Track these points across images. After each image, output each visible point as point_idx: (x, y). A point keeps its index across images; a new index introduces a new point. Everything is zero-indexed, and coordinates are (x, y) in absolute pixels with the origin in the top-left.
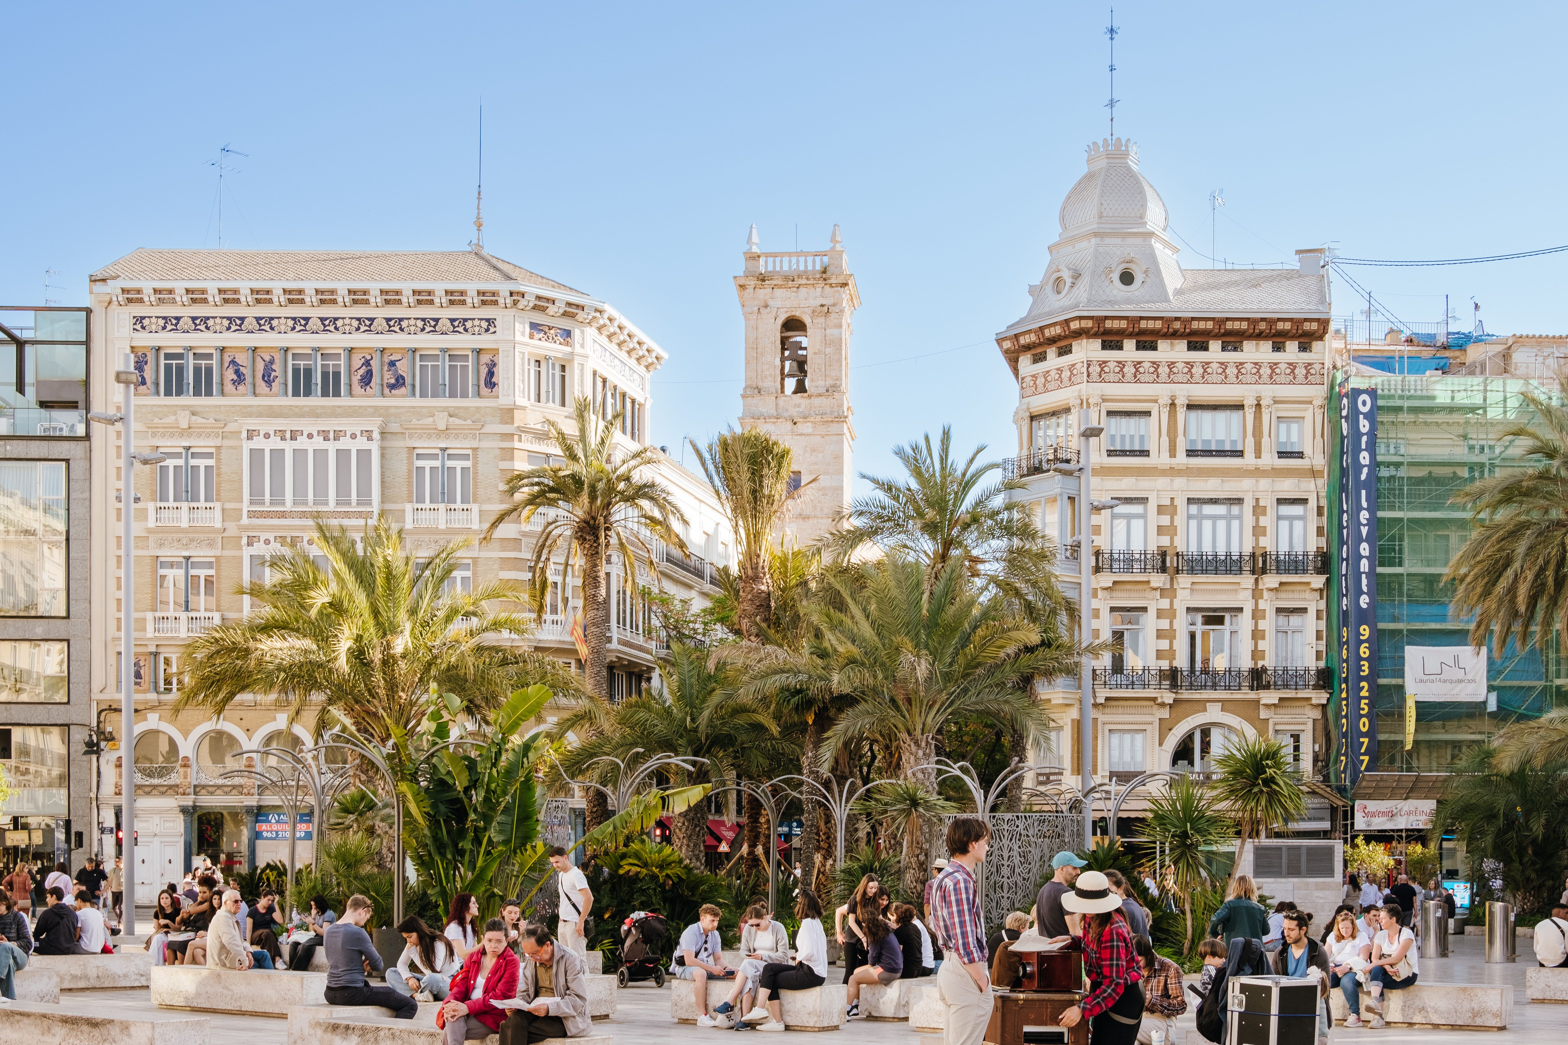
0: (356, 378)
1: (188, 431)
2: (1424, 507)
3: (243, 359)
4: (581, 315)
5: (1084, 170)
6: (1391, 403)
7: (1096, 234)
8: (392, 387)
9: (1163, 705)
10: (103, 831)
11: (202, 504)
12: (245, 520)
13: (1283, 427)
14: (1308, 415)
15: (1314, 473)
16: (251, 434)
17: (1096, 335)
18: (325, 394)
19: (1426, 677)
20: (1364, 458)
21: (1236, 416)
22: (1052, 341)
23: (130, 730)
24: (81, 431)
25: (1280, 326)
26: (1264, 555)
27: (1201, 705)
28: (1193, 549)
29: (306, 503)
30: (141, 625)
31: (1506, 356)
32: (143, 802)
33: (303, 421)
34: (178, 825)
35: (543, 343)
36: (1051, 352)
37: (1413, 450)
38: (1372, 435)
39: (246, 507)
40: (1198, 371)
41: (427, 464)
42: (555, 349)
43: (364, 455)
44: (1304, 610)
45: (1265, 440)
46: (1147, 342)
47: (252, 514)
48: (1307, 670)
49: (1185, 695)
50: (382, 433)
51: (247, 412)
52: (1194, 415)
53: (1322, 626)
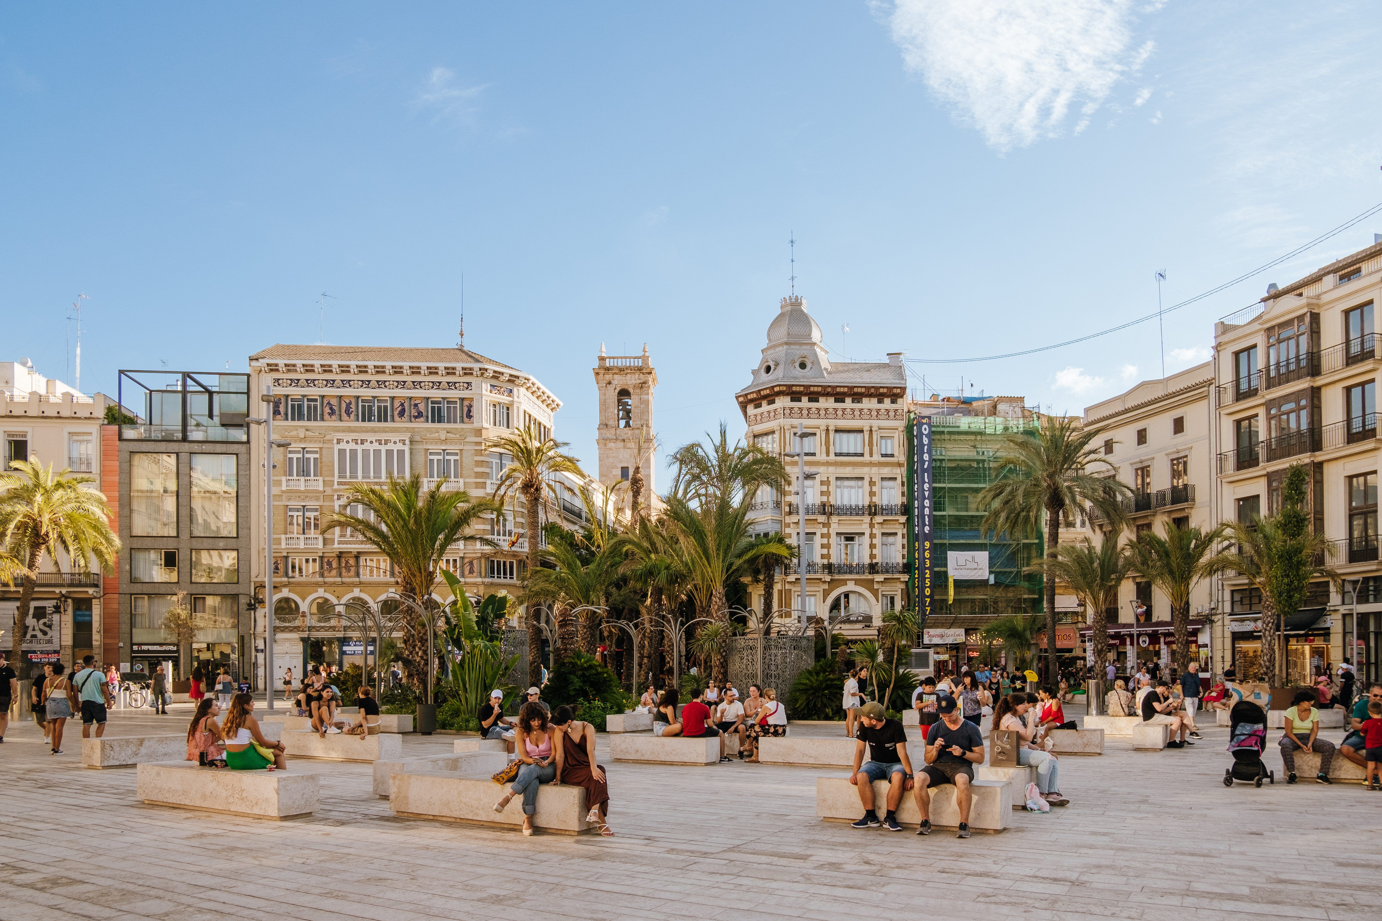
0: (396, 413)
1: (304, 439)
2: (956, 481)
3: (334, 402)
4: (517, 381)
5: (780, 312)
6: (939, 429)
7: (786, 343)
8: (416, 417)
9: (825, 582)
10: (257, 651)
11: (312, 477)
12: (336, 486)
13: (883, 441)
14: (896, 435)
15: (899, 465)
16: (339, 441)
17: (787, 394)
18: (379, 420)
19: (959, 567)
20: (926, 457)
21: (859, 436)
22: (765, 397)
23: (271, 599)
24: (244, 438)
25: (881, 390)
26: (875, 506)
27: (844, 582)
28: (839, 503)
29: (369, 478)
30: (278, 542)
31: (995, 407)
32: (280, 636)
33: (367, 434)
34: (300, 647)
35: (497, 396)
36: (764, 403)
37: (949, 453)
38: (929, 444)
39: (336, 479)
40: (839, 413)
41: (435, 458)
42: (505, 399)
43: (401, 453)
44: (896, 534)
45: (875, 448)
46: (814, 397)
47: (339, 484)
48: (898, 564)
49: (837, 577)
50: (411, 442)
51: (337, 430)
52: (838, 435)
53: (905, 541)
